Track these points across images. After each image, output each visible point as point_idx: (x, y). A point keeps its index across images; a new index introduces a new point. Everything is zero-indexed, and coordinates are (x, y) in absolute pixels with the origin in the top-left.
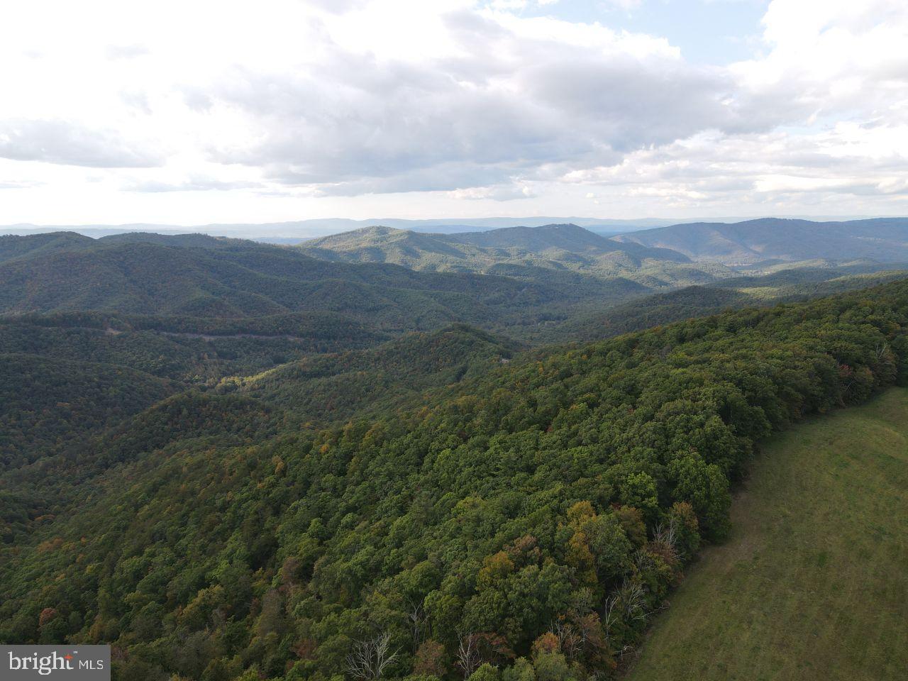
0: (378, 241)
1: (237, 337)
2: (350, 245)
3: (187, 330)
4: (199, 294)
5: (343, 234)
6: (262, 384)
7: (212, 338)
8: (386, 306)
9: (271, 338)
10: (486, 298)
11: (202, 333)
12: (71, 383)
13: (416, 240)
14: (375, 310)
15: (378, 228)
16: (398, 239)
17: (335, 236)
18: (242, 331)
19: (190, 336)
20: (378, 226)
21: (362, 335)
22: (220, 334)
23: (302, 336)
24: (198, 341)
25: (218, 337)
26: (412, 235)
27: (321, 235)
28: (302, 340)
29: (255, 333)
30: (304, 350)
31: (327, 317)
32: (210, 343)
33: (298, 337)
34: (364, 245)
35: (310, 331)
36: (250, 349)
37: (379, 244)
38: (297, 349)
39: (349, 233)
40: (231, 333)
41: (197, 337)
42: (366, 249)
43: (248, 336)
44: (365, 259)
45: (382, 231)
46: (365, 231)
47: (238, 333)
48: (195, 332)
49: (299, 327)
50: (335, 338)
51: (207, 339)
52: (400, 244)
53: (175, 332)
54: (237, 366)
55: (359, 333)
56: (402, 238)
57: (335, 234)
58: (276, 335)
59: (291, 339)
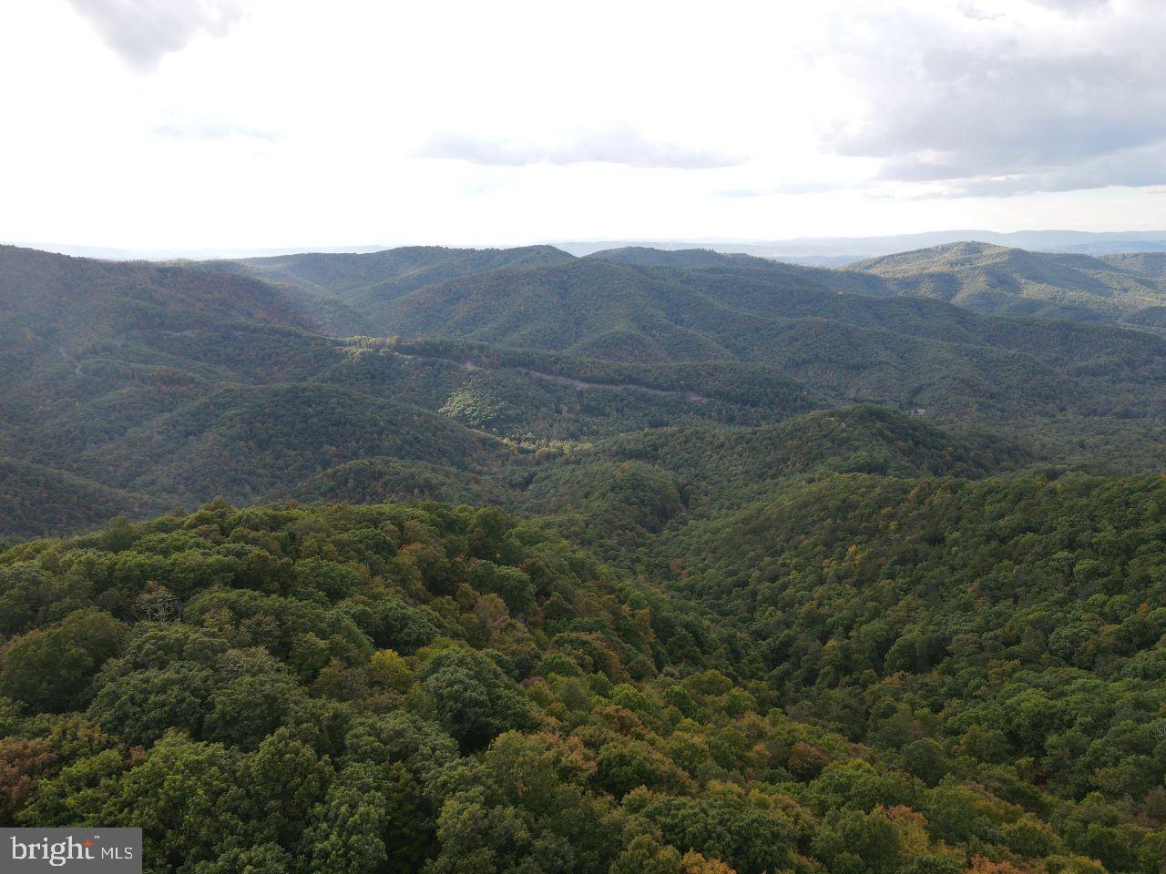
0: (956, 264)
1: (619, 389)
2: (911, 269)
3: (561, 373)
4: (621, 327)
5: (912, 253)
6: (579, 457)
7: (586, 386)
8: (879, 363)
9: (664, 394)
10: (1083, 364)
11: (577, 378)
12: (352, 425)
13: (1022, 263)
14: (859, 367)
15: (968, 244)
16: (990, 262)
17: (898, 255)
18: (631, 380)
19: (561, 380)
20: (969, 241)
21: (799, 403)
22: (597, 382)
23: (708, 395)
24: (566, 387)
25: (595, 385)
26: (1017, 254)
27: (877, 254)
28: (705, 401)
29: (647, 385)
30: (703, 415)
31: (753, 373)
32: (581, 393)
33: (703, 396)
34: (935, 269)
35: (721, 390)
36: (627, 406)
37: (956, 269)
38: (692, 413)
39: (919, 251)
40: (612, 382)
41: (569, 382)
42: (931, 276)
43: (632, 387)
44: (926, 291)
45: (973, 249)
46: (945, 249)
47: (622, 382)
48: (569, 376)
49: (707, 383)
50: (754, 405)
51: (580, 386)
52: (988, 271)
53: (547, 374)
54: (595, 427)
55: (795, 400)
56: (998, 260)
57: (899, 252)
58: (674, 390)
59: (694, 398)
